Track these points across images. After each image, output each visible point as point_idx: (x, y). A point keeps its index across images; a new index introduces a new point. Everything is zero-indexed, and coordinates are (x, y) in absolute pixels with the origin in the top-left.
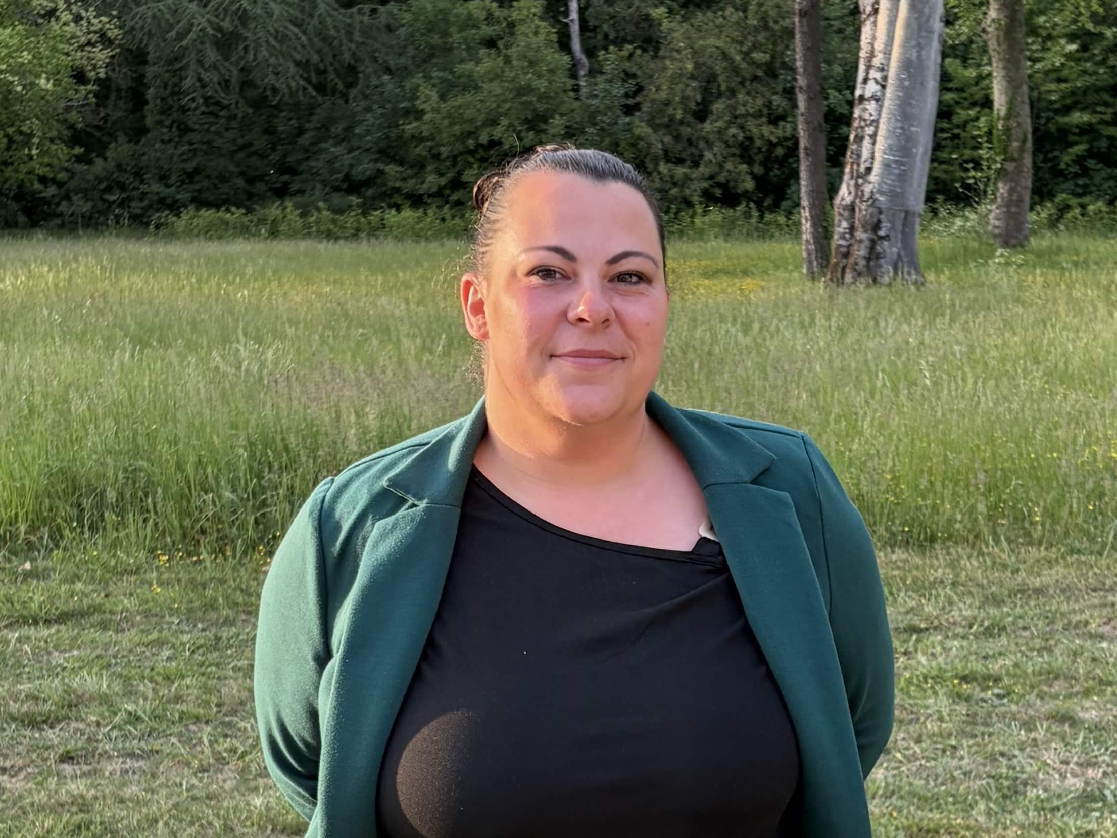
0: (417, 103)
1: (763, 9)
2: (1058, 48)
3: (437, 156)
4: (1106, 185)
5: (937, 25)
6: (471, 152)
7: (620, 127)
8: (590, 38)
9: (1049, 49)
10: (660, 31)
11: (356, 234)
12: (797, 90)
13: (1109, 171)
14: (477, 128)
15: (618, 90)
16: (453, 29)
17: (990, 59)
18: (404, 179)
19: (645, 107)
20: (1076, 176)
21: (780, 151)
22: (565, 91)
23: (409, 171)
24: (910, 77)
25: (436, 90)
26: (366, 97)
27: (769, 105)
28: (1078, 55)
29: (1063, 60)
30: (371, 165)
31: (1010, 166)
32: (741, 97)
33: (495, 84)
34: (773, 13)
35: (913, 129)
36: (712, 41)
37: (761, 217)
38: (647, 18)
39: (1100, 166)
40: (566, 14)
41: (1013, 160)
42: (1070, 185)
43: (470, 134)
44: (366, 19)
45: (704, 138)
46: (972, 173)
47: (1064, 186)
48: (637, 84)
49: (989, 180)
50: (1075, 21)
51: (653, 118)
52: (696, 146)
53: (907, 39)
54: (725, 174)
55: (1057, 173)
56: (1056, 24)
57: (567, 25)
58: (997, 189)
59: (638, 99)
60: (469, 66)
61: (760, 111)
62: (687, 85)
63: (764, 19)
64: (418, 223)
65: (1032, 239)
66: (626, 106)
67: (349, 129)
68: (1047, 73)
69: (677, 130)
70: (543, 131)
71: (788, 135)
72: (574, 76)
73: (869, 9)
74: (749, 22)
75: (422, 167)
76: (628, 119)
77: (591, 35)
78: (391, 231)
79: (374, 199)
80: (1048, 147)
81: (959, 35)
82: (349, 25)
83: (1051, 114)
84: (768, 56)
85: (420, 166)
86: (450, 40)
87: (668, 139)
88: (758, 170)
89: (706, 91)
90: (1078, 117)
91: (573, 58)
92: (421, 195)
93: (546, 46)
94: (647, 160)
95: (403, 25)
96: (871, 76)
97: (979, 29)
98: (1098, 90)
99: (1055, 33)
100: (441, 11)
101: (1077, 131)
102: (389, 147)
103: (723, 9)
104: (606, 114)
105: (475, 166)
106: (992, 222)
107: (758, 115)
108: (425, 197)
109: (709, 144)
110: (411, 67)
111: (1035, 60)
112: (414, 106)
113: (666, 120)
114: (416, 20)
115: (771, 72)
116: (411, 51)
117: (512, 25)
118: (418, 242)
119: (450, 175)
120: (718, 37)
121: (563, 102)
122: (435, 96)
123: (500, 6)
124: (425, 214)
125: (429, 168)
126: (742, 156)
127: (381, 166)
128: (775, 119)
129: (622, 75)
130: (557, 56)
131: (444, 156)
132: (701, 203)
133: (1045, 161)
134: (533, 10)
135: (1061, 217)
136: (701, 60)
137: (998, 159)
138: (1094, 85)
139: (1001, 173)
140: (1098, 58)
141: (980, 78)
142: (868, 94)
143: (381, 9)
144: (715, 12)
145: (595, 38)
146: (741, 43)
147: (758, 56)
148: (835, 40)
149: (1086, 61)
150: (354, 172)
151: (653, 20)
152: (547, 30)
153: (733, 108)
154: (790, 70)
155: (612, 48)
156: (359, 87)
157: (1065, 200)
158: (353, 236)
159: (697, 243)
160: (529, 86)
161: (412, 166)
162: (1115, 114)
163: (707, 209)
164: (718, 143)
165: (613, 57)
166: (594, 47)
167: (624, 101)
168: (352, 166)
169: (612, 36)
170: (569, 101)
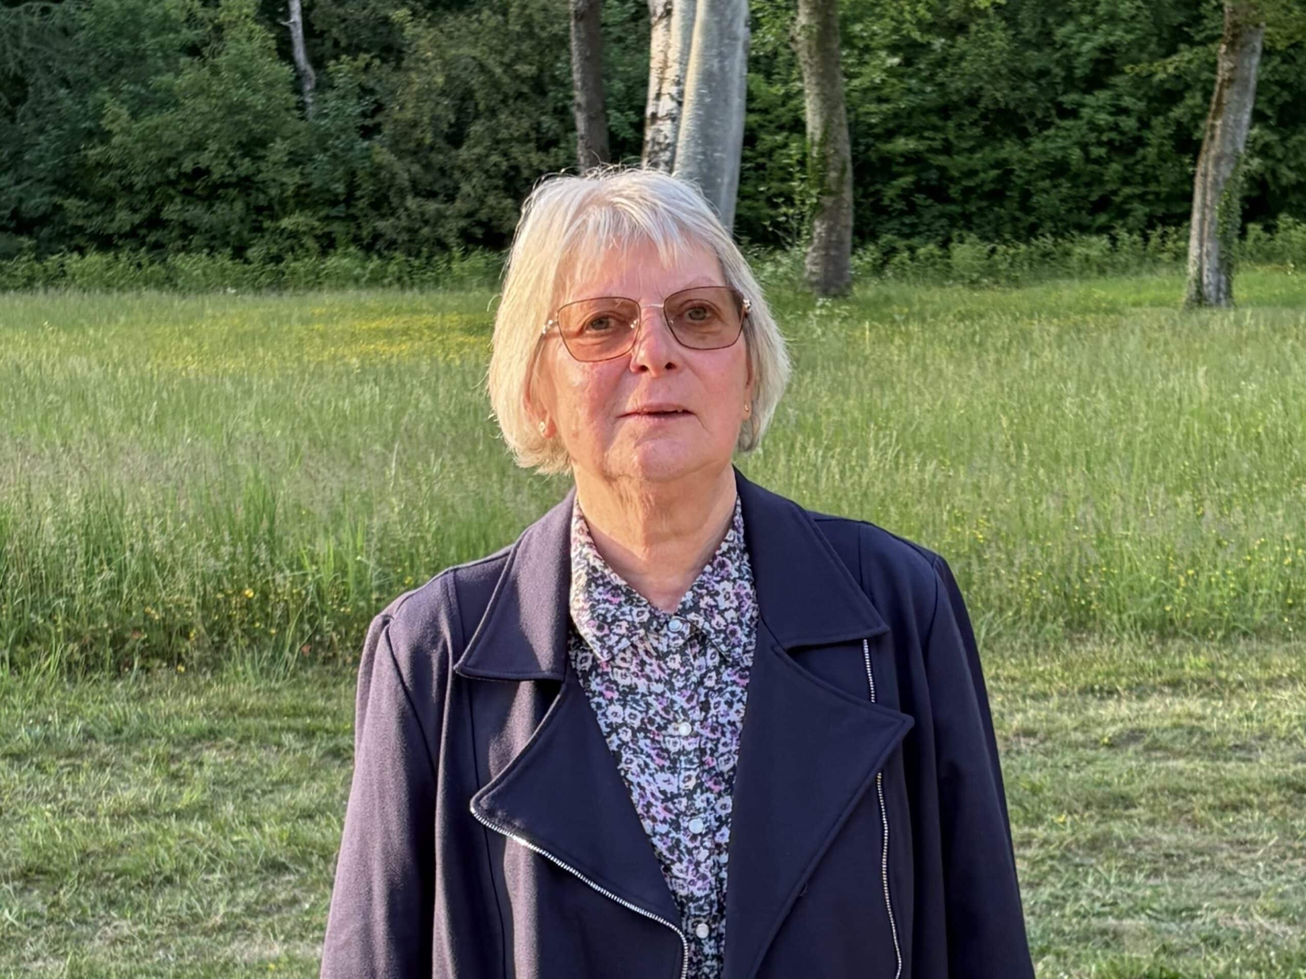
0: (103, 122)
1: (527, 12)
2: (878, 62)
3: (129, 188)
4: (937, 224)
5: (742, 31)
6: (172, 183)
7: (357, 153)
8: (316, 45)
9: (866, 63)
10: (403, 38)
11: (29, 283)
12: (574, 109)
13: (940, 207)
14: (179, 154)
15: (353, 108)
16: (146, 33)
17: (800, 73)
18: (88, 217)
19: (387, 129)
20: (902, 213)
22: (288, 109)
23: (95, 207)
24: (712, 91)
25: (126, 107)
26: (37, 115)
27: (537, 127)
28: (901, 70)
29: (884, 76)
30: (46, 199)
31: (828, 201)
32: (503, 117)
33: (201, 99)
34: (539, 17)
35: (717, 154)
36: (465, 50)
38: (386, 21)
39: (929, 202)
40: (287, 15)
41: (830, 193)
42: (894, 224)
43: (170, 161)
44: (36, 20)
45: (459, 167)
46: (783, 209)
47: (889, 225)
48: (375, 102)
49: (802, 219)
50: (896, 30)
51: (397, 142)
52: (450, 177)
53: (707, 47)
54: (485, 210)
55: (880, 210)
56: (874, 34)
57: (287, 29)
58: (813, 228)
59: (379, 118)
60: (167, 78)
61: (527, 135)
62: (438, 104)
63: (528, 23)
64: (108, 270)
65: (855, 288)
66: (363, 127)
67: (17, 155)
68: (865, 91)
69: (426, 157)
70: (262, 158)
72: (298, 90)
73: (660, 10)
74: (510, 28)
75: (111, 201)
76: (366, 144)
77: (319, 41)
78: (73, 280)
79: (50, 240)
80: (868, 179)
81: (764, 44)
82: (15, 28)
83: (871, 140)
84: (534, 69)
85: (108, 200)
86: (143, 46)
87: (416, 168)
89: (460, 111)
90: (903, 144)
91: (296, 69)
92: (111, 236)
93: (262, 55)
94: (391, 193)
95: (83, 28)
96: (664, 91)
97: (787, 38)
98: (926, 112)
99: (873, 44)
100: (132, 11)
101: (901, 160)
102: (68, 176)
103: (479, 11)
104: (338, 138)
105: (178, 200)
106: (808, 267)
107: (524, 139)
108: (115, 239)
109: (467, 175)
110: (94, 79)
111: (851, 76)
112: (99, 126)
113: (412, 145)
114: (99, 22)
115: (539, 86)
116: (93, 60)
117: (219, 29)
118: (108, 293)
119: (146, 211)
120: (474, 45)
121: (285, 122)
122: (125, 113)
123: (204, 5)
124: (116, 258)
125: (119, 203)
126: (506, 189)
127: (57, 199)
128: (545, 145)
129: (358, 90)
130: (277, 66)
131: (138, 187)
132: (458, 245)
133: (865, 196)
134: (245, 10)
135: (885, 263)
136: (453, 73)
137: (814, 192)
138: (919, 106)
139: (818, 208)
140: (925, 74)
141: (788, 96)
142: (661, 113)
143: (55, 7)
144: (469, 16)
145: (323, 44)
146: (502, 53)
147: (523, 68)
148: (616, 49)
149: (910, 77)
150: (23, 207)
151: (393, 24)
152: (263, 35)
153: (494, 131)
154: (563, 85)
155: (344, 57)
156: (28, 103)
157: (890, 241)
158: (25, 285)
159: (457, 294)
160: (243, 102)
161: (97, 200)
162: (946, 140)
163: (466, 253)
164: (477, 173)
165: (345, 68)
166: (322, 56)
167: (360, 122)
168: (21, 200)
169: (343, 43)
170: (292, 122)
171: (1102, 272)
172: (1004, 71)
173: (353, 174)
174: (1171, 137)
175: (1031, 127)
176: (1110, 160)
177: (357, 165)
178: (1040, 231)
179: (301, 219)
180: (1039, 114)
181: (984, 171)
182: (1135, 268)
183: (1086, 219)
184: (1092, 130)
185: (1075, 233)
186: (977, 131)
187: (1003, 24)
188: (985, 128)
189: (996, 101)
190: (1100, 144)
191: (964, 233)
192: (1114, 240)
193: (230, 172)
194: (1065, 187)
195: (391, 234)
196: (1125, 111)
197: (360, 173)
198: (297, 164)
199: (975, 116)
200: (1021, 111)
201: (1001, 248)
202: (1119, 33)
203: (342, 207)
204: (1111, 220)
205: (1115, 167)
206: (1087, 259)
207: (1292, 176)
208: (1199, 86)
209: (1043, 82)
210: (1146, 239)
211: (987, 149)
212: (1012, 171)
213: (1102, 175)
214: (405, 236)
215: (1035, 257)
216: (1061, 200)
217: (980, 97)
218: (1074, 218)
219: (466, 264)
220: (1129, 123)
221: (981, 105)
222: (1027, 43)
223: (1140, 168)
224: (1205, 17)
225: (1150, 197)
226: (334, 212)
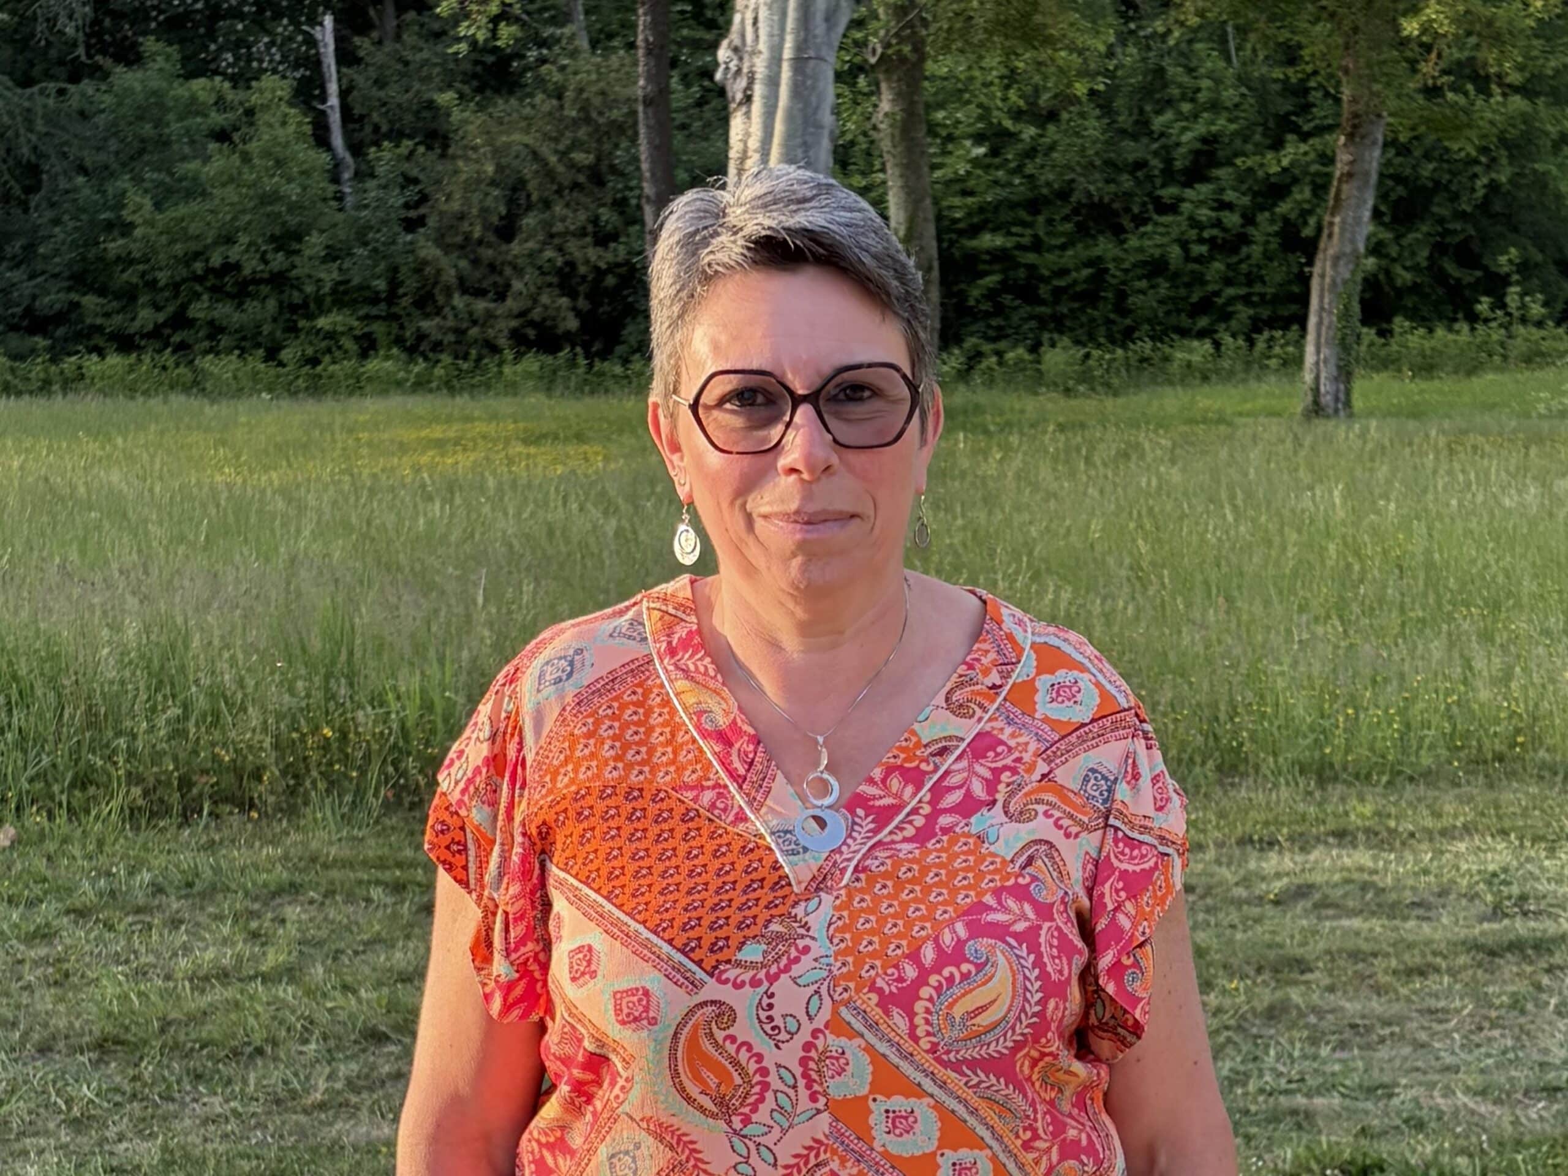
0: (124, 213)
1: (585, 95)
2: (961, 152)
3: (152, 285)
4: (1026, 327)
6: (199, 279)
7: (400, 247)
8: (354, 131)
9: (950, 153)
10: (449, 123)
11: (45, 387)
12: (643, 201)
13: (1029, 308)
14: (206, 247)
15: (396, 199)
16: (171, 117)
17: (882, 164)
18: (107, 315)
19: (432, 222)
20: (987, 315)
21: (610, 281)
22: (325, 200)
23: (114, 304)
25: (148, 197)
26: (52, 205)
27: (595, 221)
28: (988, 160)
29: (968, 167)
30: (61, 296)
32: (558, 209)
33: (230, 188)
34: (597, 101)
36: (517, 137)
37: (591, 366)
38: (430, 105)
39: (1017, 302)
40: (323, 99)
42: (980, 326)
43: (197, 255)
44: (51, 102)
45: (510, 263)
47: (974, 328)
48: (420, 192)
50: (980, 118)
51: (443, 236)
52: (501, 273)
53: (789, 136)
54: (538, 310)
55: (964, 311)
56: (958, 122)
57: (323, 113)
59: (422, 210)
60: (193, 166)
61: (584, 228)
62: (487, 194)
63: (585, 108)
64: (129, 372)
66: (406, 220)
67: (30, 248)
68: (948, 183)
69: (474, 252)
70: (297, 252)
71: (620, 259)
72: (336, 180)
73: (739, 96)
74: (566, 113)
75: (132, 298)
76: (409, 237)
77: (357, 126)
78: (92, 383)
79: (66, 340)
80: (955, 277)
81: (845, 132)
82: (29, 110)
83: (954, 236)
84: (592, 157)
85: (128, 297)
86: (167, 131)
87: (463, 264)
88: (582, 303)
89: (511, 202)
90: (989, 240)
91: (334, 157)
92: (133, 336)
93: (298, 140)
94: (436, 291)
95: (103, 111)
97: (868, 126)
98: (1013, 206)
99: (957, 133)
100: (154, 93)
101: (988, 257)
102: (85, 271)
103: (531, 95)
104: (379, 231)
105: (205, 297)
107: (582, 233)
108: (137, 338)
109: (519, 271)
110: (115, 166)
111: (934, 167)
112: (119, 217)
113: (459, 239)
114: (120, 104)
115: (597, 177)
116: (113, 145)
117: (250, 112)
118: (132, 398)
119: (171, 309)
120: (527, 131)
121: (321, 214)
122: (148, 203)
123: (234, 87)
124: (139, 360)
125: (141, 301)
126: (561, 286)
127: (74, 297)
128: (604, 239)
129: (400, 180)
130: (313, 153)
131: (161, 284)
132: (510, 347)
133: (951, 296)
134: (279, 93)
135: (971, 368)
136: (504, 161)
138: (1006, 199)
140: (1013, 165)
143: (72, 88)
144: (521, 100)
145: (361, 129)
146: (556, 140)
147: (580, 157)
148: (679, 137)
149: (997, 168)
150: (37, 304)
151: (438, 109)
152: (297, 120)
153: (547, 224)
154: (622, 174)
155: (386, 144)
156: (43, 192)
157: (975, 346)
158: (41, 389)
159: (509, 399)
160: (276, 192)
161: (117, 297)
162: (1036, 236)
163: (518, 357)
164: (529, 270)
165: (387, 155)
166: (361, 142)
167: (404, 213)
168: (34, 297)
169: (384, 128)
170: (330, 213)
171: (1205, 378)
172: (1098, 162)
173: (395, 269)
174: (1277, 234)
175: (1126, 222)
176: (1212, 258)
177: (399, 260)
178: (1137, 334)
179: (339, 318)
180: (1136, 210)
181: (1077, 269)
182: (1242, 375)
183: (1185, 321)
184: (1192, 227)
185: (1175, 336)
186: (1068, 227)
187: (1098, 112)
188: (1078, 225)
189: (1089, 195)
190: (1201, 241)
191: (1056, 336)
192: (1217, 345)
193: (261, 267)
194: (1164, 288)
195: (436, 336)
196: (1229, 206)
197: (404, 270)
198: (335, 259)
199: (1067, 211)
200: (1116, 206)
201: (1096, 353)
202: (1222, 122)
203: (383, 306)
204: (1212, 324)
205: (1218, 266)
206: (1189, 365)
207: (1408, 276)
208: (1308, 179)
209: (1139, 174)
210: (1251, 343)
211: (1080, 246)
212: (1106, 270)
213: (1202, 274)
214: (451, 337)
215: (1133, 362)
216: (1160, 302)
217: (1072, 190)
218: (1173, 320)
219: (519, 368)
220: (1232, 219)
221: (1073, 199)
222: (1123, 132)
223: (1244, 267)
224: (1314, 105)
225: (1255, 299)
226: (374, 311)
